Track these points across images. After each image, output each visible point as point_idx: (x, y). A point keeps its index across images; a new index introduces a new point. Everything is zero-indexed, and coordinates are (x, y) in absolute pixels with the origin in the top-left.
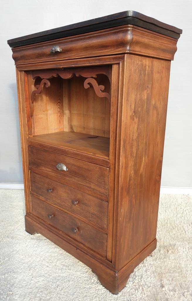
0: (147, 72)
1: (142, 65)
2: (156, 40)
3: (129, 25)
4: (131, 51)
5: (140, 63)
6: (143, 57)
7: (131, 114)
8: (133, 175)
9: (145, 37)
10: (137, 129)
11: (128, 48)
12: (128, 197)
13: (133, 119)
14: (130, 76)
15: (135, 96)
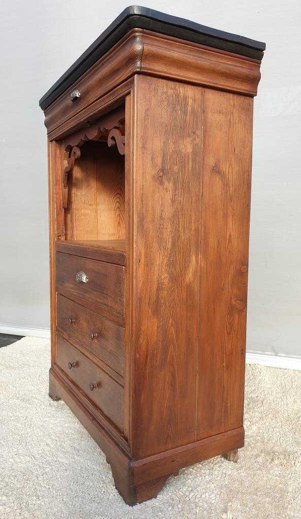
0: (189, 109)
1: (178, 96)
2: (203, 56)
3: (137, 29)
4: (144, 68)
5: (170, 92)
6: (177, 83)
7: (154, 172)
8: (166, 281)
9: (176, 49)
10: (173, 201)
11: (138, 63)
12: (155, 320)
13: (162, 183)
14: (147, 110)
15: (162, 144)
